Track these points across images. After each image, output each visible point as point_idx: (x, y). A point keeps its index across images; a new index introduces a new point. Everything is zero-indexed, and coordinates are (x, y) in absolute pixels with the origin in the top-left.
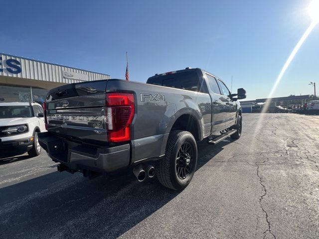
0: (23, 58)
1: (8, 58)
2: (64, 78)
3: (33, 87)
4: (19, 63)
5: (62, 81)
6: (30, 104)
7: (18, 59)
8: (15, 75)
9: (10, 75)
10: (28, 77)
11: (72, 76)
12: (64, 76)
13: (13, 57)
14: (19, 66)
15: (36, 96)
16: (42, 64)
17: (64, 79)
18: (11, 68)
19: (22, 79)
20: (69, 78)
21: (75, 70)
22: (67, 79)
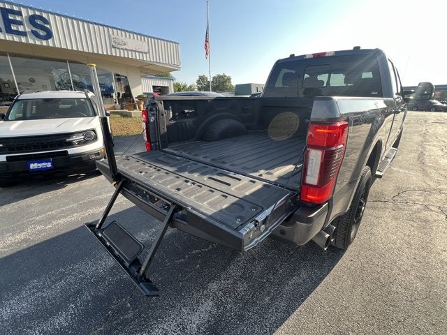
0: (51, 13)
1: (31, 13)
2: (114, 47)
3: (70, 62)
4: (47, 22)
5: (111, 52)
6: (87, 95)
7: (45, 15)
8: (44, 43)
9: (38, 43)
10: (63, 46)
11: (125, 44)
12: (114, 44)
13: (38, 10)
14: (48, 26)
15: (75, 76)
16: (80, 23)
17: (113, 50)
18: (38, 30)
19: (54, 49)
20: (120, 47)
21: (127, 34)
22: (118, 48)
